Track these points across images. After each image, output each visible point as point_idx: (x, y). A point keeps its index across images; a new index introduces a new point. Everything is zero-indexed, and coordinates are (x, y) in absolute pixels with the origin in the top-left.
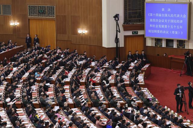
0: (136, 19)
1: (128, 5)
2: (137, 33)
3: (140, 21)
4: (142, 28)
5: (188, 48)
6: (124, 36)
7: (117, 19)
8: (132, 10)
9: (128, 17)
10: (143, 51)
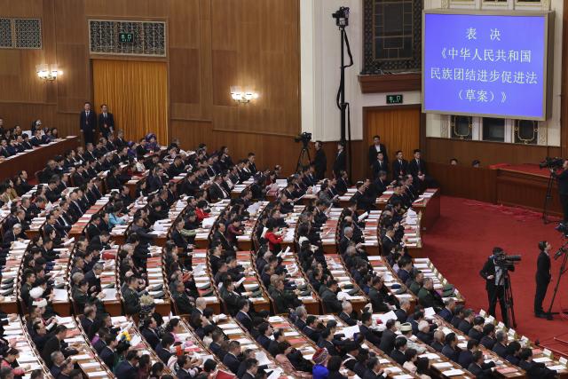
0: (399, 59)
1: (374, 19)
2: (401, 101)
3: (408, 64)
4: (415, 85)
5: (547, 142)
6: (364, 108)
7: (343, 23)
8: (386, 35)
9: (374, 54)
10: (417, 153)
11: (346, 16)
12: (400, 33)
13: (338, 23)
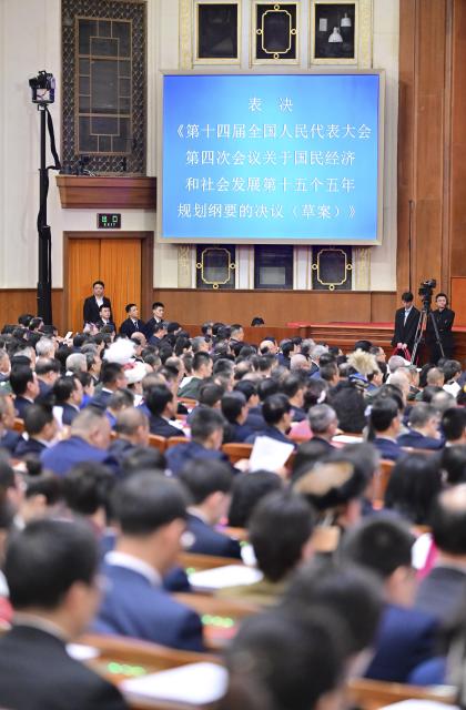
0: (111, 153)
1: (77, 83)
2: (118, 225)
3: (124, 164)
4: (147, 197)
5: (369, 283)
6: (66, 233)
7: (47, 97)
8: (95, 111)
9: (77, 143)
10: (159, 308)
11: (52, 86)
12: (113, 111)
13: (35, 96)
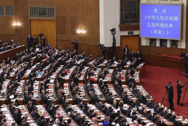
0: (132, 19)
1: (124, 6)
2: (133, 33)
3: (135, 21)
4: (137, 28)
5: (181, 47)
6: (121, 36)
7: (114, 33)
8: (128, 11)
9: (124, 18)
10: (138, 51)
12: (132, 11)
